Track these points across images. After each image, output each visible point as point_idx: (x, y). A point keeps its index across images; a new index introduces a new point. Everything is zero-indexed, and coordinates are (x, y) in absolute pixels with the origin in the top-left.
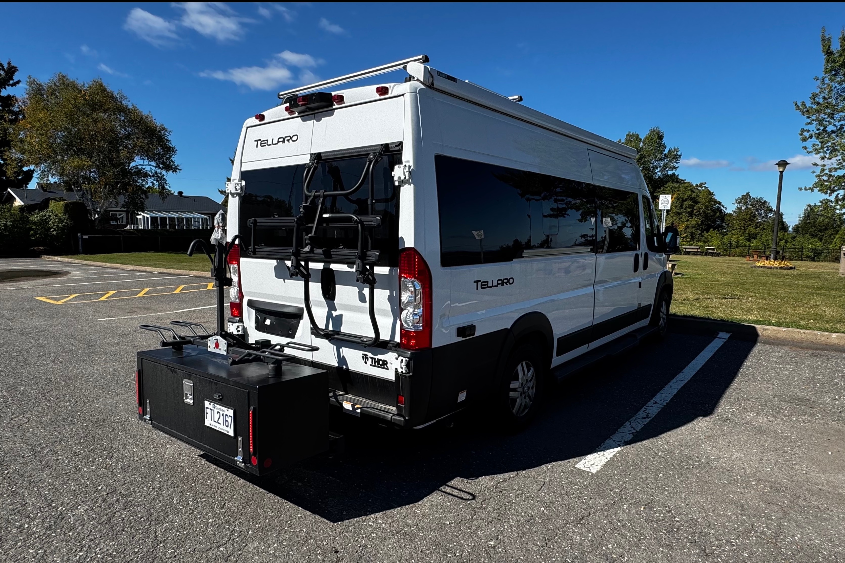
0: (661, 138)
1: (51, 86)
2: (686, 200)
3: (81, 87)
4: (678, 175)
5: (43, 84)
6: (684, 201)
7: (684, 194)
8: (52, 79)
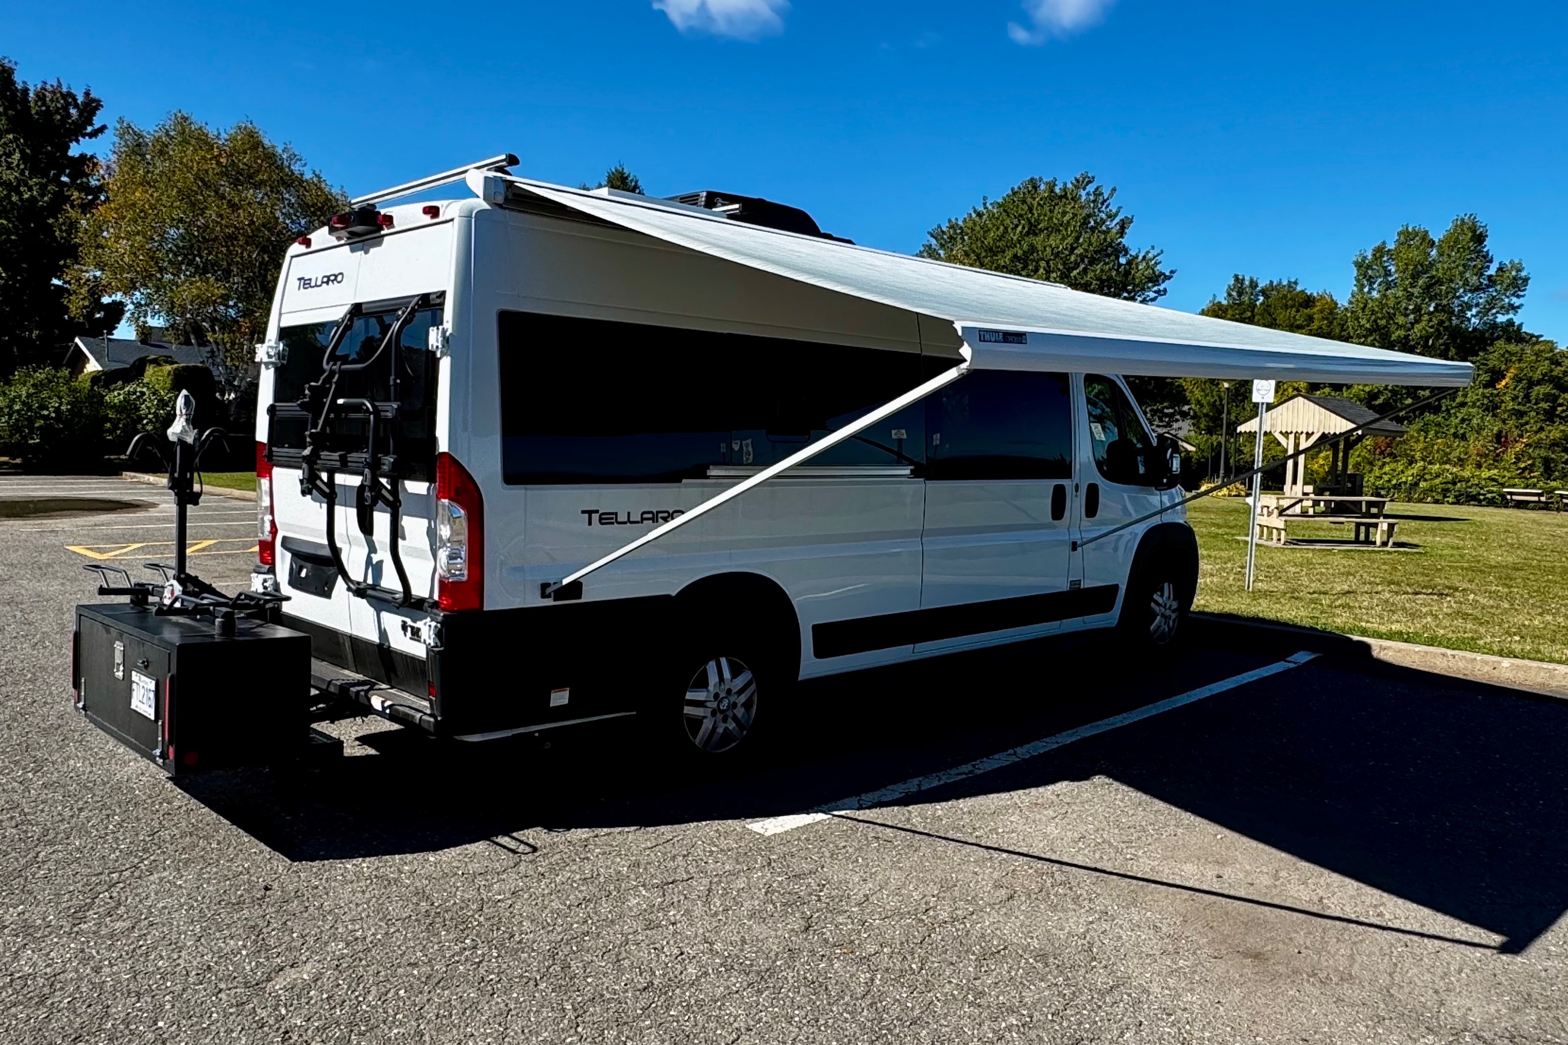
0: (1480, 239)
1: (160, 137)
2: (1539, 382)
3: (213, 139)
4: (1521, 325)
5: (144, 133)
6: (1531, 384)
7: (1533, 369)
8: (162, 123)
